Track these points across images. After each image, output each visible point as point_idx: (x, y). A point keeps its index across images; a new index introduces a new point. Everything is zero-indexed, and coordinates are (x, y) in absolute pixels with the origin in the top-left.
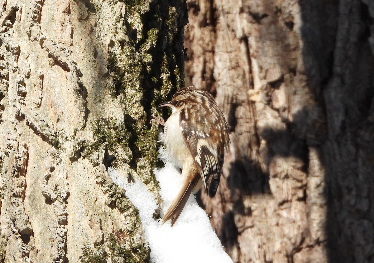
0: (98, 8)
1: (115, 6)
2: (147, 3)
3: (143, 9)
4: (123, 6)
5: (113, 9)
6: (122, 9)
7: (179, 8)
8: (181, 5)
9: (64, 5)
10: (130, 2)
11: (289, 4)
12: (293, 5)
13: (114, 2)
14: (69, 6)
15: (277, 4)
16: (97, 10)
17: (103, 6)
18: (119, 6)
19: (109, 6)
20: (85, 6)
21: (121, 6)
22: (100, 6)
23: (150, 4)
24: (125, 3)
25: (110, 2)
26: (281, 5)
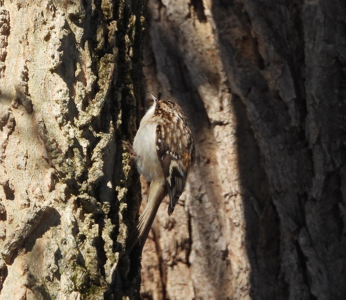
0: (54, 297)
1: (70, 295)
2: (101, 292)
3: (97, 298)
4: (78, 295)
5: (68, 298)
6: (77, 298)
7: (133, 298)
8: (134, 295)
9: (20, 294)
10: (85, 292)
11: (241, 295)
12: (244, 296)
13: (69, 291)
14: (25, 295)
15: (229, 295)
16: (52, 299)
17: (58, 295)
18: (74, 295)
19: (64, 295)
20: (41, 294)
21: (76, 295)
22: (55, 295)
23: (105, 294)
24: (80, 292)
25: (65, 291)
26: (232, 296)
